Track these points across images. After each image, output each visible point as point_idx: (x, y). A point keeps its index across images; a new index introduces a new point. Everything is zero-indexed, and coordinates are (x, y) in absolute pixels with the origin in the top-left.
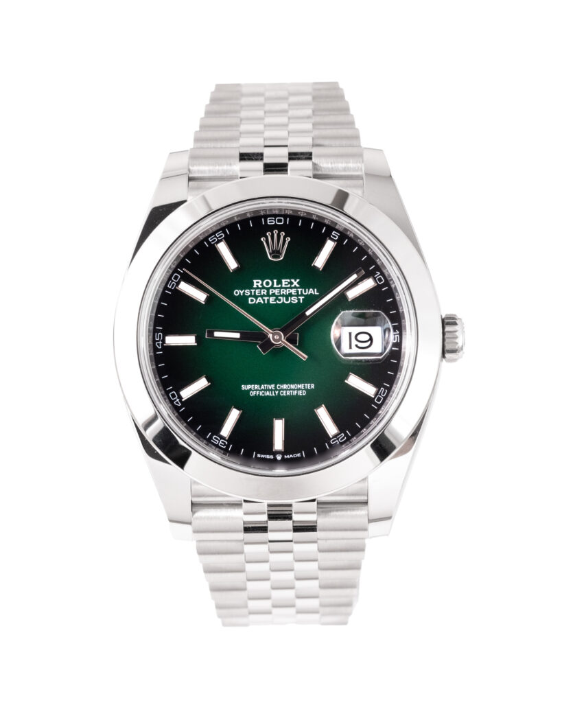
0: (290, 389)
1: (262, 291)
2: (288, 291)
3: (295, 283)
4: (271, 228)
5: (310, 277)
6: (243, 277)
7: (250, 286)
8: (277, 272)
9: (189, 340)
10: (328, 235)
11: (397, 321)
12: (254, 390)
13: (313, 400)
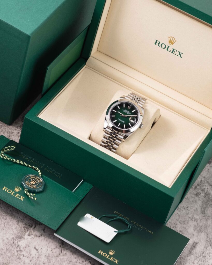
0: (123, 121)
1: (125, 111)
2: (128, 112)
3: (129, 112)
4: (130, 106)
5: (131, 112)
6: (124, 109)
7: (125, 110)
8: (128, 110)
9: (116, 111)
10: (135, 109)
11: (137, 121)
12: (119, 119)
13: (124, 123)
